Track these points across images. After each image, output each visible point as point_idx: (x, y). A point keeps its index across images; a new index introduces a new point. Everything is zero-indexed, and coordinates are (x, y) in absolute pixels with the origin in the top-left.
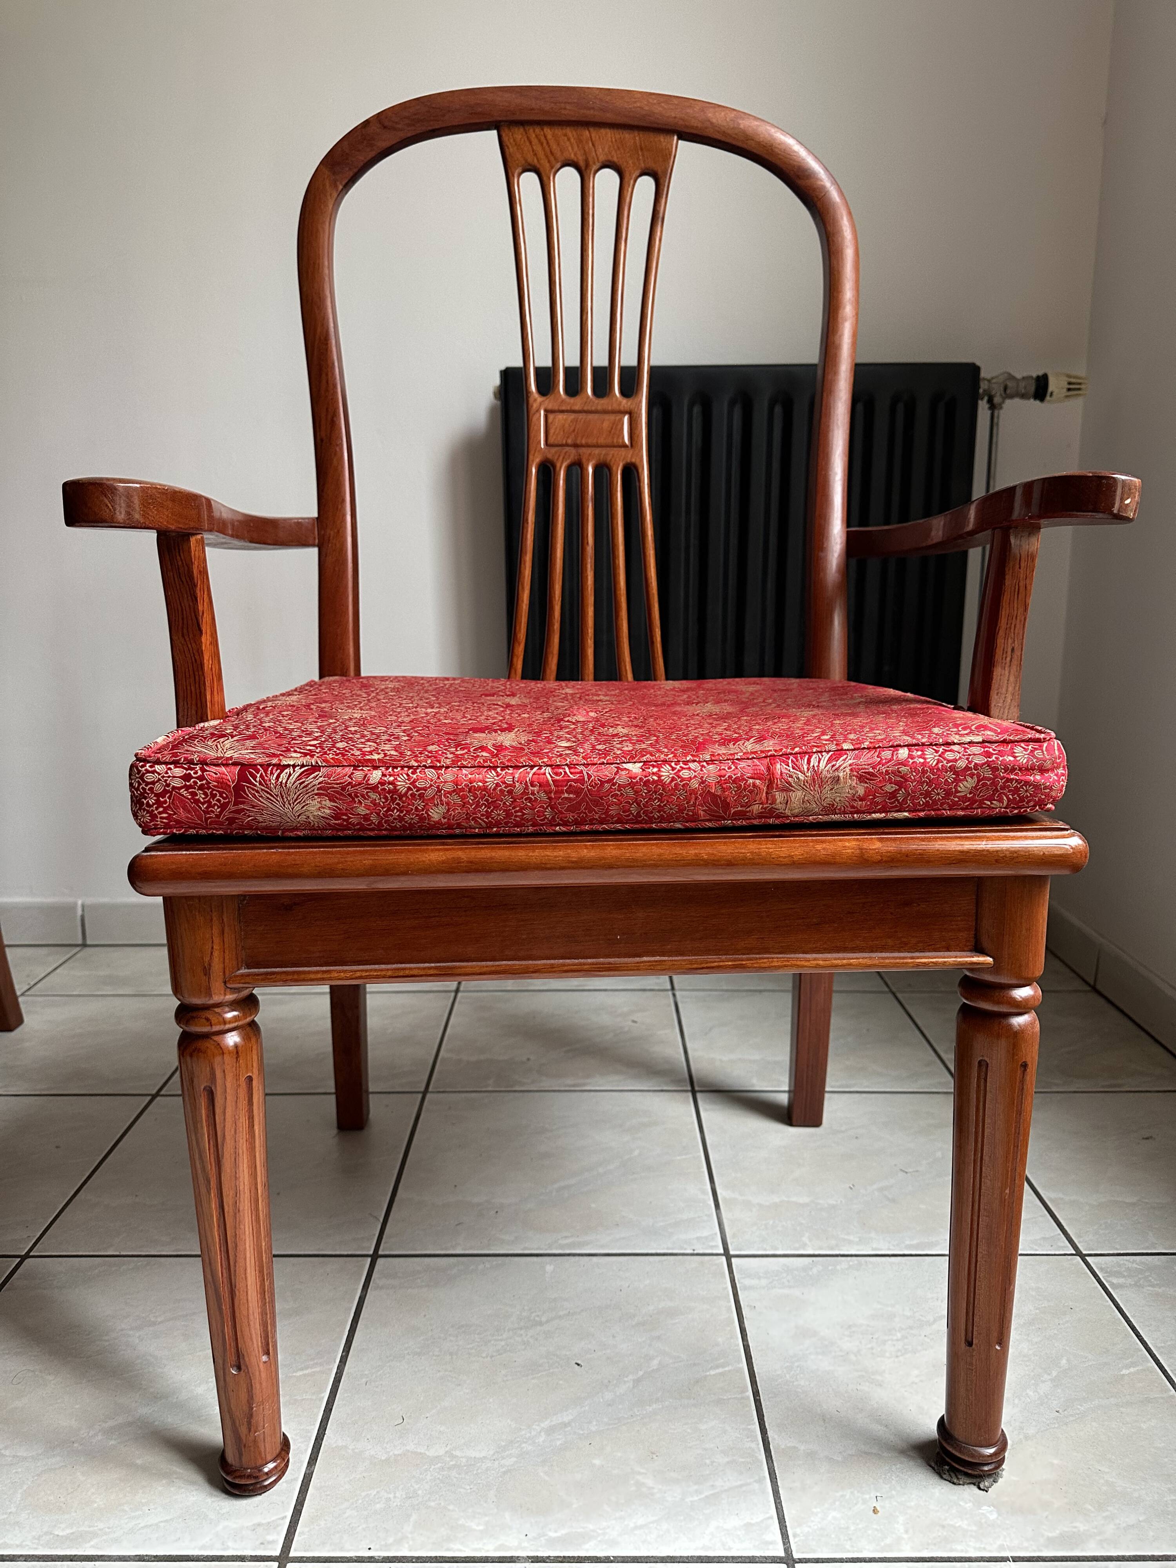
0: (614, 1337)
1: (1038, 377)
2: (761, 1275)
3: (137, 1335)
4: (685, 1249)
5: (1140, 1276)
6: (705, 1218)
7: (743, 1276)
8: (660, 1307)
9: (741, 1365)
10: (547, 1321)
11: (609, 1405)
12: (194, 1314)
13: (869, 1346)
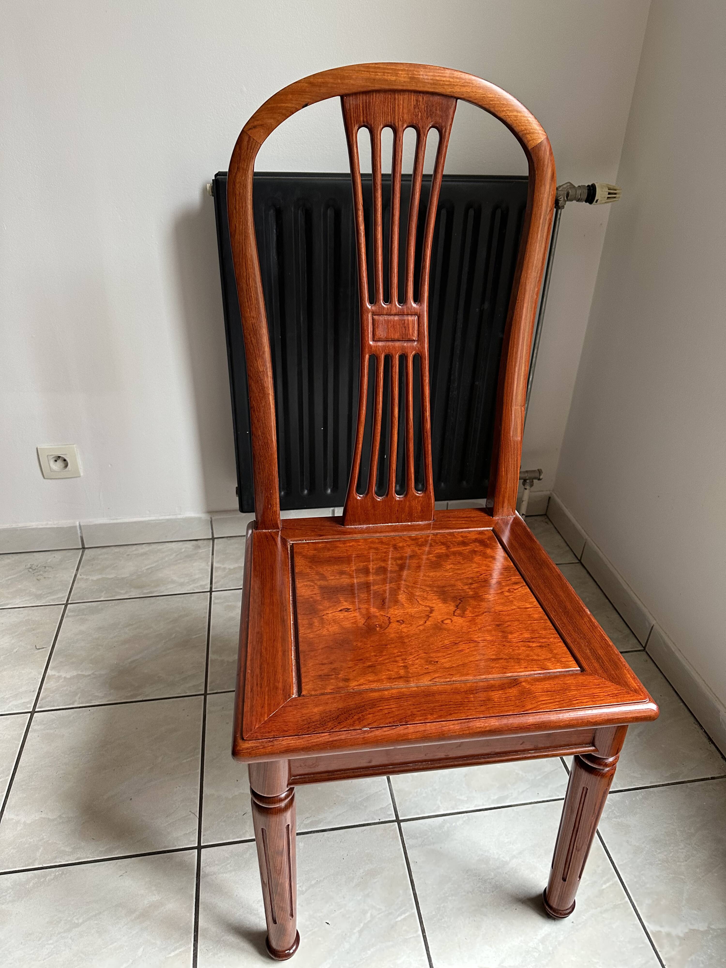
0: (344, 898)
1: (588, 186)
2: (418, 835)
3: (70, 936)
4: (375, 820)
5: (610, 810)
6: (383, 791)
7: (408, 837)
8: (366, 869)
9: (413, 911)
10: (306, 890)
11: (348, 953)
12: (100, 913)
13: (478, 885)
